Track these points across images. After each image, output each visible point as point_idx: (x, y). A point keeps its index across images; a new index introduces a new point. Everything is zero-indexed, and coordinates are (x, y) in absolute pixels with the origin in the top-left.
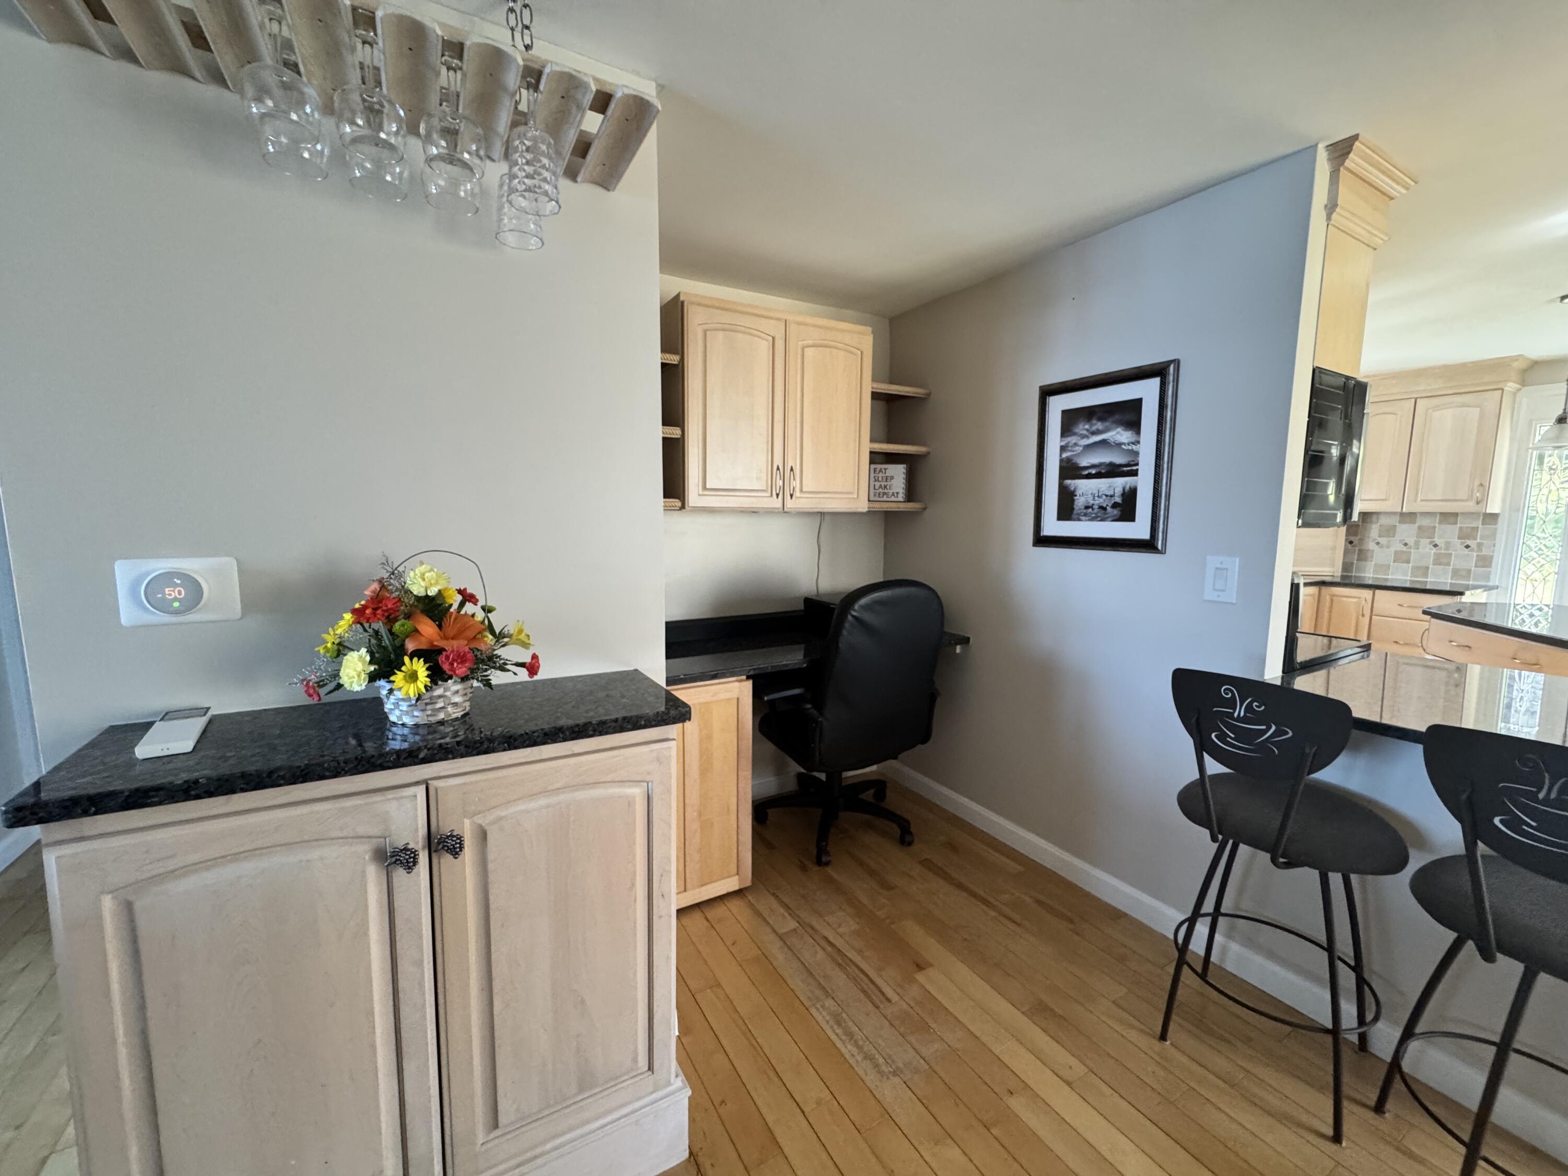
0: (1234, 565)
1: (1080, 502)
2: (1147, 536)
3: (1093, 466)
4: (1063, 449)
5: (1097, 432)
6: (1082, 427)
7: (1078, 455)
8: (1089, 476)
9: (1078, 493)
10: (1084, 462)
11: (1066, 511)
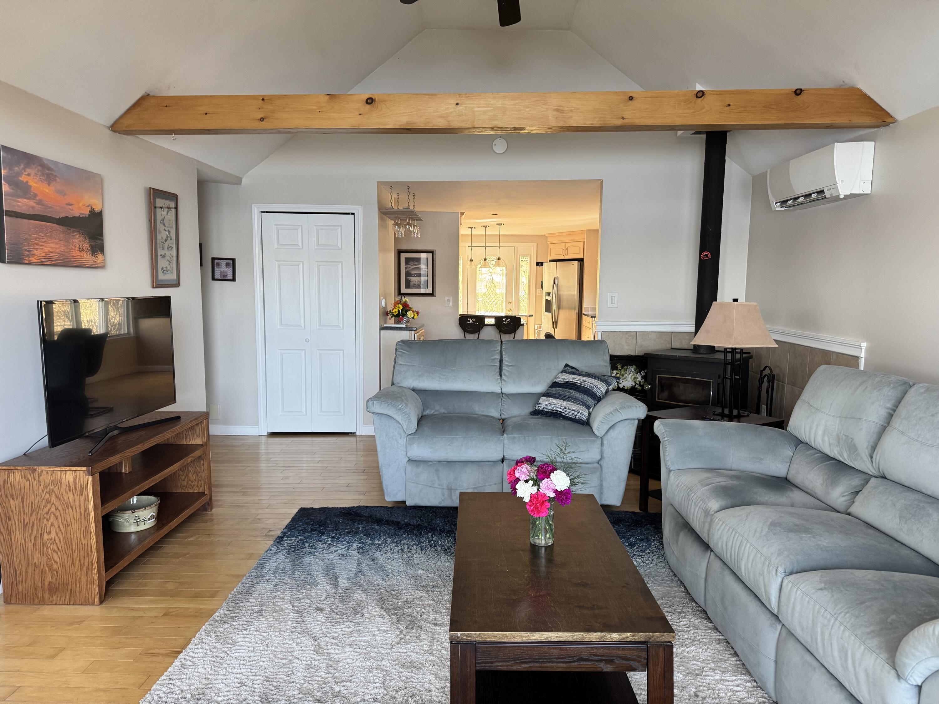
0: (451, 298)
1: (412, 283)
2: (431, 292)
3: (415, 274)
4: (406, 268)
5: (416, 265)
6: (411, 263)
7: (410, 270)
8: (414, 276)
9: (411, 281)
10: (413, 272)
11: (408, 286)
